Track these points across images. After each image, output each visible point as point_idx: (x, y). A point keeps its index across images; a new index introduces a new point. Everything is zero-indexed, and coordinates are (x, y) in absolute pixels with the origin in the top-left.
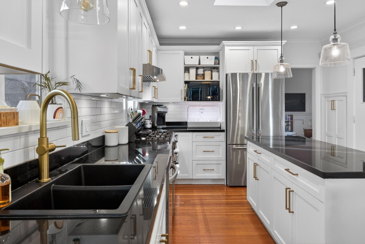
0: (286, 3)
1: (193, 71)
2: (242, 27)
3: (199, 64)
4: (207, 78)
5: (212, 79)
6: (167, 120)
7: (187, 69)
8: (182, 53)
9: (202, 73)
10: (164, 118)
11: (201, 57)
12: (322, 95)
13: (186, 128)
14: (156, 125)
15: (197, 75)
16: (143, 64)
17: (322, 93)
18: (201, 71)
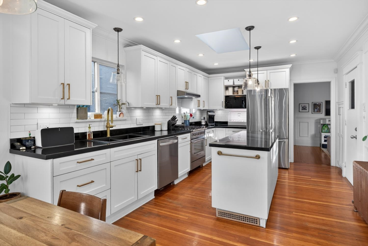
0: (260, 47)
1: (231, 89)
2: (254, 60)
3: (234, 84)
4: (240, 93)
5: (243, 94)
6: (215, 120)
7: (227, 88)
8: (223, 78)
9: (237, 90)
10: (213, 119)
11: (235, 80)
12: (337, 103)
13: (227, 125)
14: (208, 123)
15: (234, 91)
16: (177, 91)
17: (337, 101)
18: (236, 89)
